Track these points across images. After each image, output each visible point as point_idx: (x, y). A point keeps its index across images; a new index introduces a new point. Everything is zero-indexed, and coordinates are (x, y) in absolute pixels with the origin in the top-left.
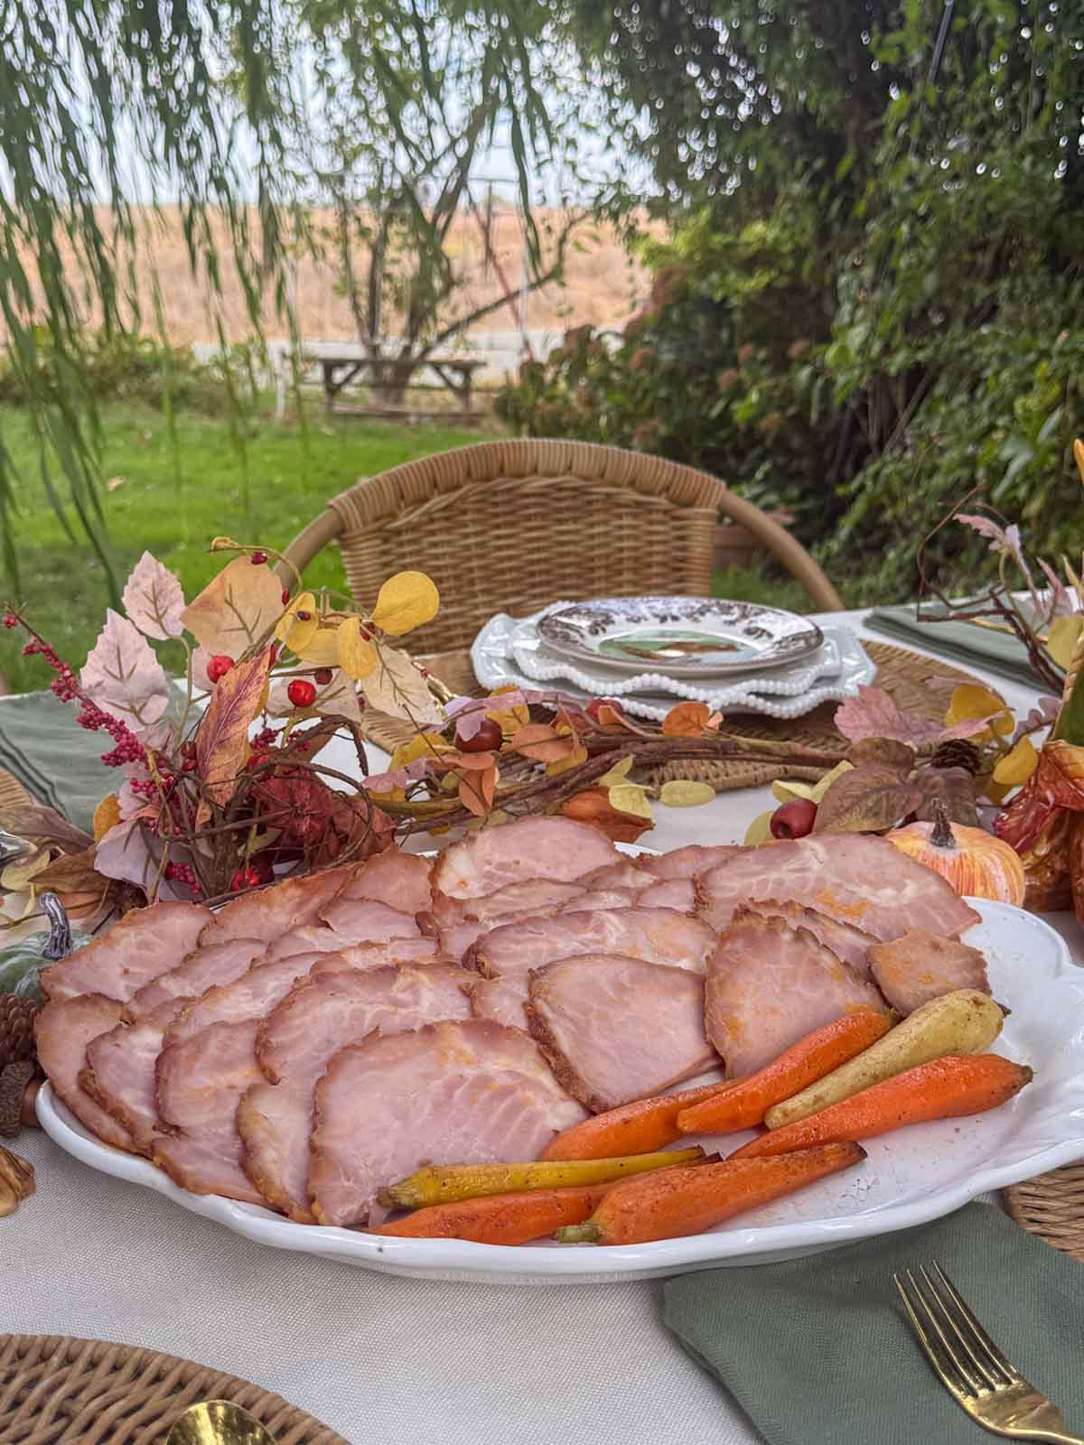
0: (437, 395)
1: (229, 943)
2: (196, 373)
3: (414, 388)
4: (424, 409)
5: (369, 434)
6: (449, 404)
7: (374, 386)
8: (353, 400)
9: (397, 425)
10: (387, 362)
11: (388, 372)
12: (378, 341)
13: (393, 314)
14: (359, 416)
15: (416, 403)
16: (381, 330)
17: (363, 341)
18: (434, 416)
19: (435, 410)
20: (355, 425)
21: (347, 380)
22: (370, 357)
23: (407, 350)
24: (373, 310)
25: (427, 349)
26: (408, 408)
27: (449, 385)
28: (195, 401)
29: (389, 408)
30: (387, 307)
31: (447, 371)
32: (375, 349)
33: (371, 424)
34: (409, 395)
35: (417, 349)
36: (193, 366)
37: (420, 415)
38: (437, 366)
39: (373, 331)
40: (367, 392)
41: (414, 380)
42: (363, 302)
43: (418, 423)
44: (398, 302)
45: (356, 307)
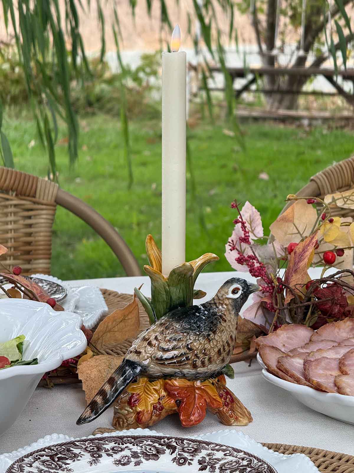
0: (328, 100)
1: (322, 341)
2: (110, 81)
3: (307, 94)
4: (315, 113)
5: (265, 135)
6: (340, 109)
7: (268, 93)
8: (250, 105)
9: (291, 128)
10: (283, 72)
11: (283, 81)
12: (275, 52)
13: (290, 27)
14: (256, 119)
15: (308, 109)
16: (278, 43)
17: (261, 53)
18: (325, 120)
19: (327, 114)
20: (253, 128)
21: (246, 88)
22: (266, 67)
23: (301, 61)
24: (272, 26)
25: (320, 60)
26: (301, 113)
27: (340, 91)
28: (109, 106)
29: (282, 112)
30: (283, 21)
31: (339, 80)
32: (272, 60)
33: (267, 127)
34: (301, 101)
35: (310, 60)
36: (107, 75)
37: (312, 119)
38: (329, 76)
39: (271, 45)
40: (263, 98)
41: (308, 87)
42: (263, 18)
43: (310, 125)
44: (294, 18)
45: (256, 23)
